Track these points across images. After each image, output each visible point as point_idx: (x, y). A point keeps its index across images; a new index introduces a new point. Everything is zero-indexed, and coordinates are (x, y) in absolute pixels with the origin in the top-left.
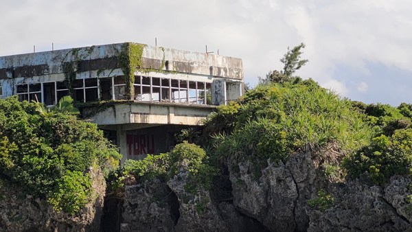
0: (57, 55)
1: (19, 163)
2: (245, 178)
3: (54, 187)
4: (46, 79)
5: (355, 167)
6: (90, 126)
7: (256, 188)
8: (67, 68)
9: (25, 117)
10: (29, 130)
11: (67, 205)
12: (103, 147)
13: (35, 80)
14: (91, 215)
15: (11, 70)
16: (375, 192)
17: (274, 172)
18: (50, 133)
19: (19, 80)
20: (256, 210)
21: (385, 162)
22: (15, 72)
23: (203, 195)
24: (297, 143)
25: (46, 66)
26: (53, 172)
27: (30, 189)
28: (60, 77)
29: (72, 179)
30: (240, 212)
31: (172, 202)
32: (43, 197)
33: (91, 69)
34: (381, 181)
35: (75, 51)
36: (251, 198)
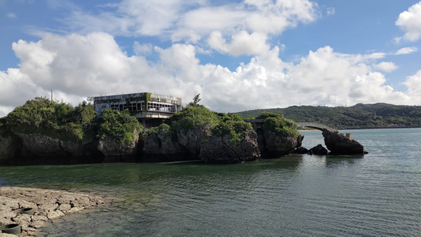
0: (124, 96)
1: (111, 129)
2: (182, 134)
3: (122, 137)
4: (120, 103)
5: (214, 131)
6: (134, 118)
7: (185, 138)
8: (127, 100)
9: (114, 115)
10: (115, 119)
11: (126, 142)
12: (138, 124)
13: (117, 103)
14: (134, 146)
15: (109, 100)
16: (220, 139)
17: (190, 133)
18: (121, 120)
19: (112, 103)
20: (185, 144)
21: (223, 130)
22: (110, 101)
23: (169, 140)
24: (198, 124)
25: (120, 99)
26: (122, 132)
27: (115, 137)
28: (125, 103)
29: (128, 134)
30: (180, 144)
31: (159, 142)
32: (119, 140)
33: (134, 100)
34: (222, 136)
35: (130, 95)
36: (183, 140)
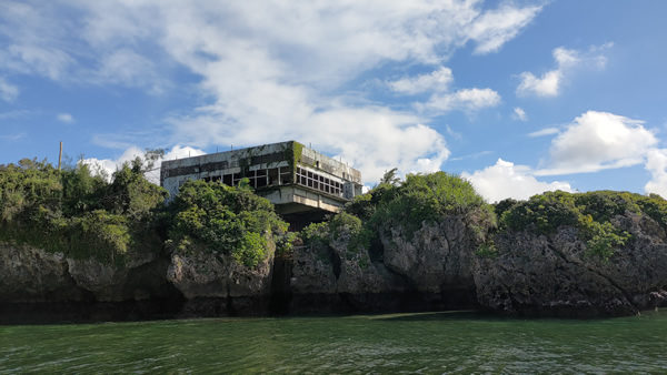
0: (235, 153)
1: (208, 225)
3: (237, 244)
4: (226, 172)
6: (267, 201)
8: (243, 163)
9: (212, 191)
10: (215, 199)
11: (248, 260)
12: (273, 217)
13: (217, 173)
14: (267, 270)
15: (198, 166)
18: (234, 203)
19: (204, 174)
20: (406, 266)
22: (201, 168)
23: (363, 253)
25: (226, 162)
26: (236, 232)
27: (215, 246)
28: (237, 170)
29: (253, 238)
30: (390, 269)
31: (334, 259)
32: (227, 253)
33: (261, 163)
35: (249, 150)
36: (403, 255)
